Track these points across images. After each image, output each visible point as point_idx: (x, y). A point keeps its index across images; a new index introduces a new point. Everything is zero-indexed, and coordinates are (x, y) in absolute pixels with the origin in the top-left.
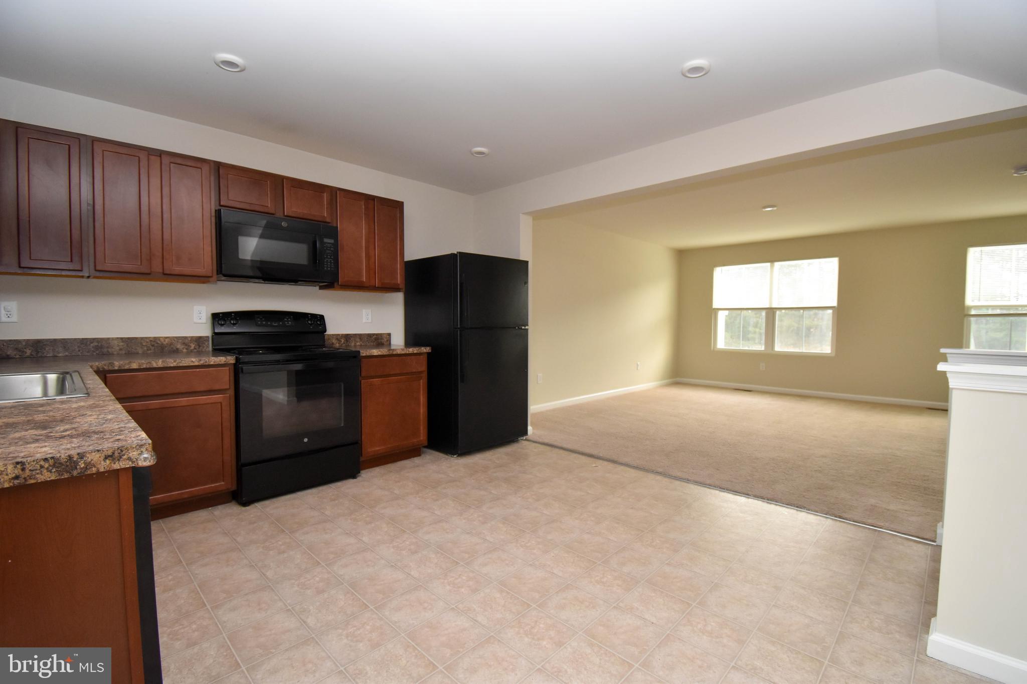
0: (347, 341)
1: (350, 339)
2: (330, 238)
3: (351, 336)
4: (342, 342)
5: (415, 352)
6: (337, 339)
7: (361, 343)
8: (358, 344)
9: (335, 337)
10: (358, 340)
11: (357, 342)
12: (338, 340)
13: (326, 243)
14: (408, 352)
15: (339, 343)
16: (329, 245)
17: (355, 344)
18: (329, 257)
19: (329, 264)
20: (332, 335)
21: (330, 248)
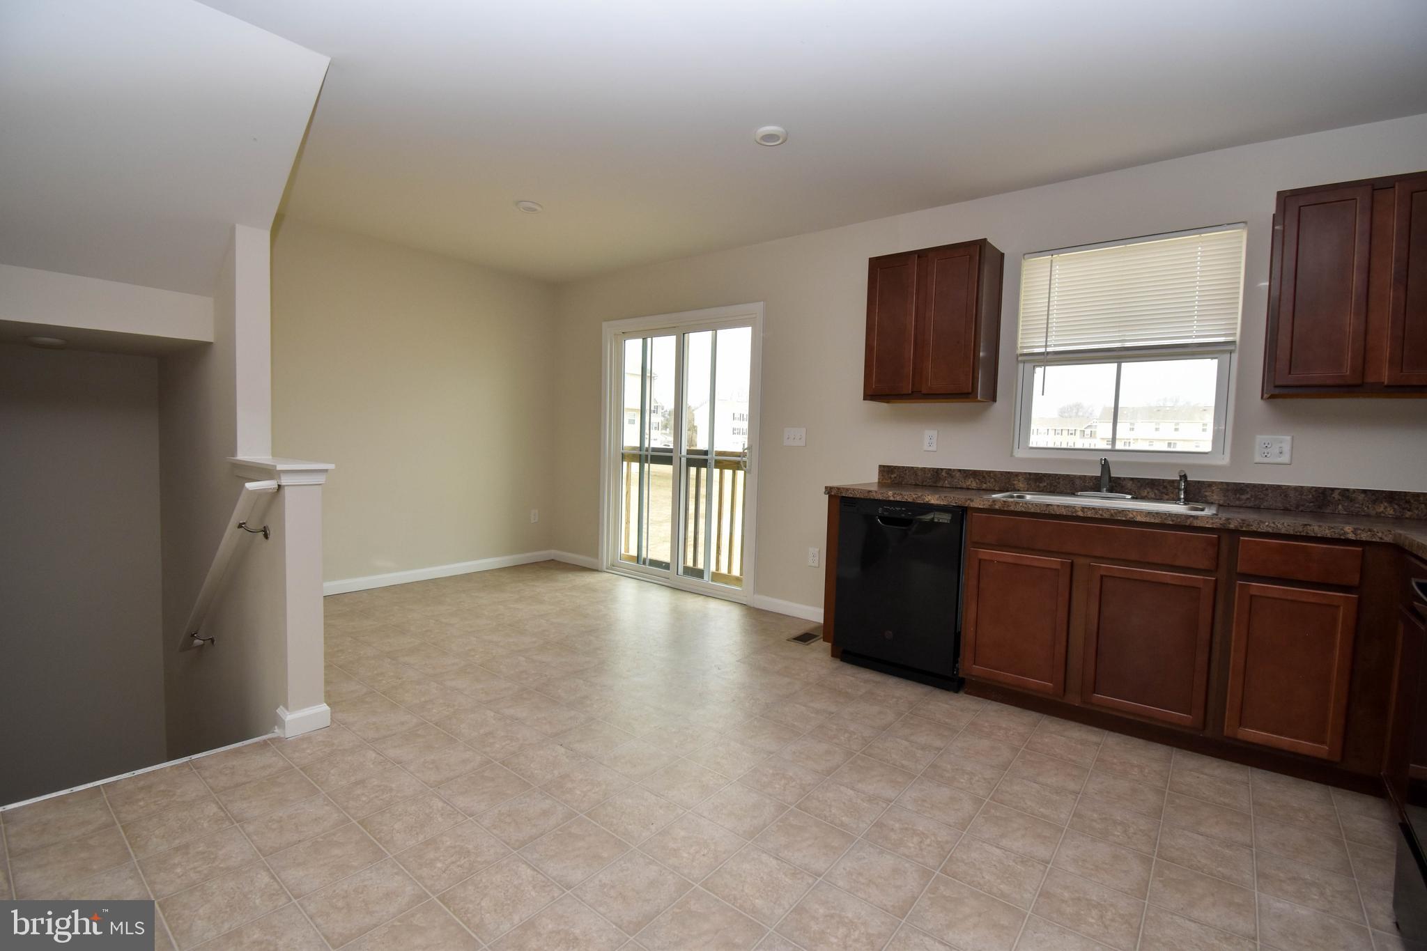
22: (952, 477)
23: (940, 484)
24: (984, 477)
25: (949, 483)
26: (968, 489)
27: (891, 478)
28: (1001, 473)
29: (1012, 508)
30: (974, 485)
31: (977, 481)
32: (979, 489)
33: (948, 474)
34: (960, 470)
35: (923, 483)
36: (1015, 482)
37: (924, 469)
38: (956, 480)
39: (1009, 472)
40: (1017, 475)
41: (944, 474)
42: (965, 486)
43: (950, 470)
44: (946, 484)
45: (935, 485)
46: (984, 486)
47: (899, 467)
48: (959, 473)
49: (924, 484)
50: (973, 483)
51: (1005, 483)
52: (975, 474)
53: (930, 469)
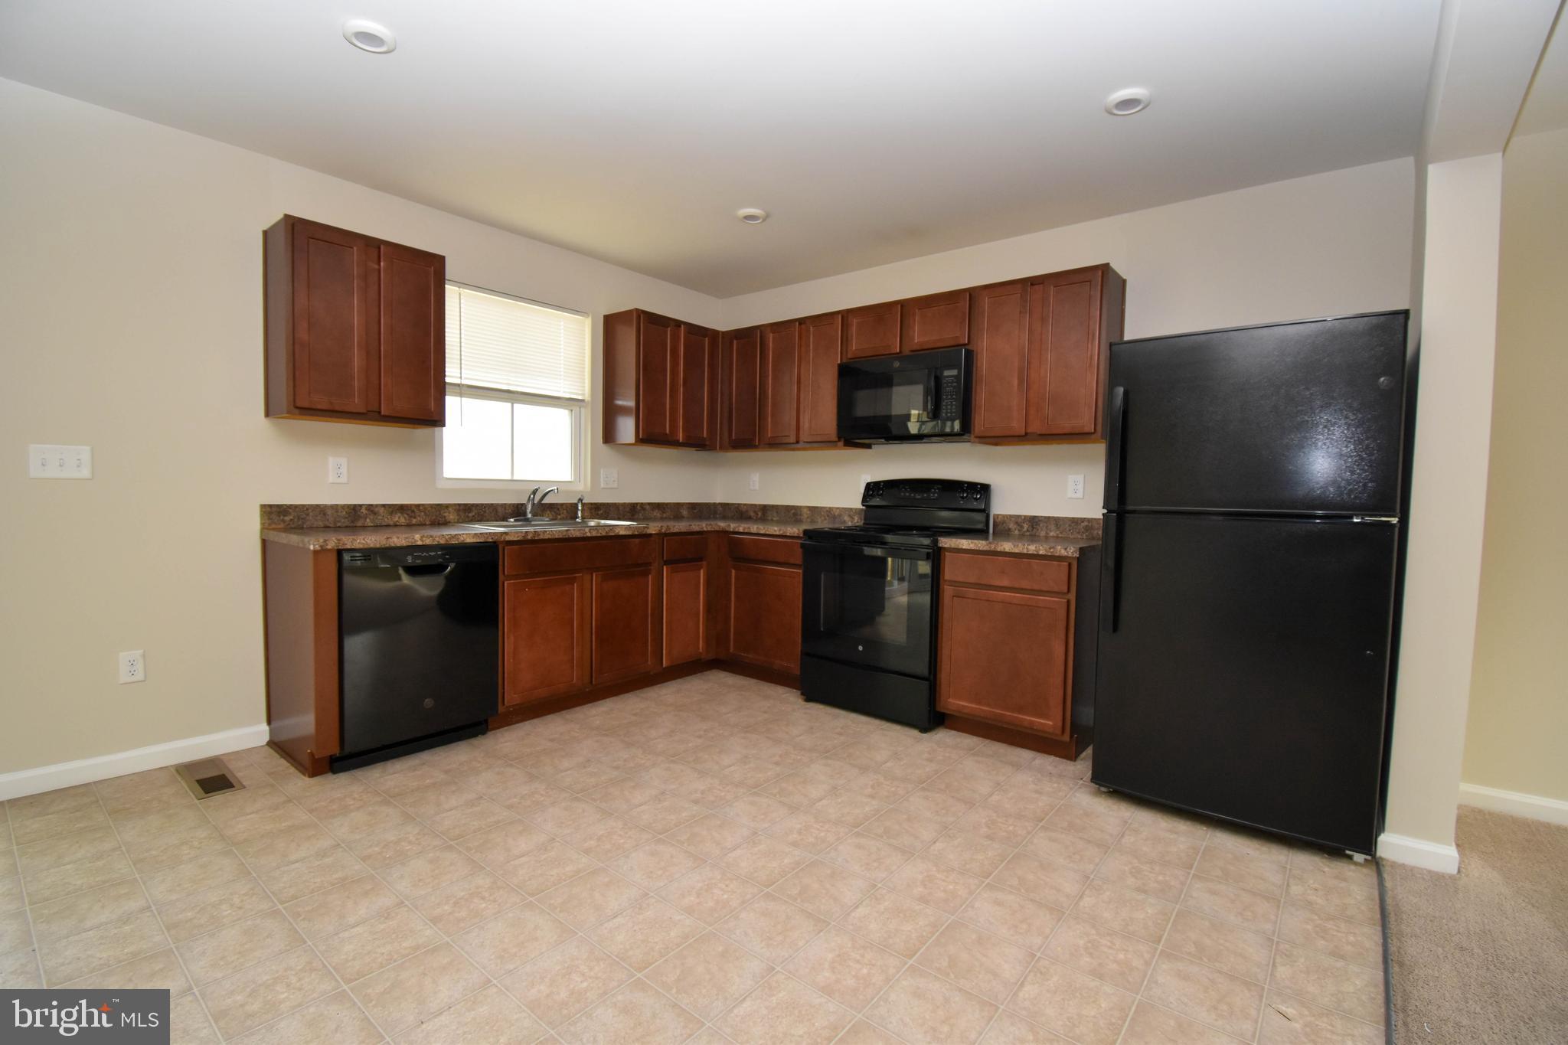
0: (1033, 528)
1: (1037, 524)
2: (950, 367)
3: (1040, 521)
4: (1025, 529)
5: (1041, 553)
6: (1017, 523)
7: (1058, 532)
8: (1052, 534)
9: (1013, 519)
10: (1053, 527)
11: (1051, 531)
12: (1019, 525)
13: (947, 377)
14: (1025, 551)
15: (1019, 530)
16: (950, 380)
17: (1047, 533)
18: (949, 397)
19: (949, 407)
20: (1010, 515)
21: (953, 382)
22: (375, 514)
23: (359, 524)
24: (413, 511)
25: (372, 521)
26: (396, 526)
27: (283, 521)
28: (432, 506)
29: (541, 537)
30: (402, 521)
31: (406, 516)
32: (409, 526)
33: (369, 510)
34: (384, 506)
35: (335, 523)
36: (446, 514)
37: (335, 507)
38: (380, 517)
39: (439, 505)
40: (447, 506)
41: (363, 510)
42: (391, 523)
43: (372, 505)
44: (368, 522)
45: (352, 524)
46: (414, 521)
47: (296, 506)
48: (383, 509)
49: (339, 524)
50: (401, 519)
51: (437, 516)
52: (402, 508)
53: (344, 506)
